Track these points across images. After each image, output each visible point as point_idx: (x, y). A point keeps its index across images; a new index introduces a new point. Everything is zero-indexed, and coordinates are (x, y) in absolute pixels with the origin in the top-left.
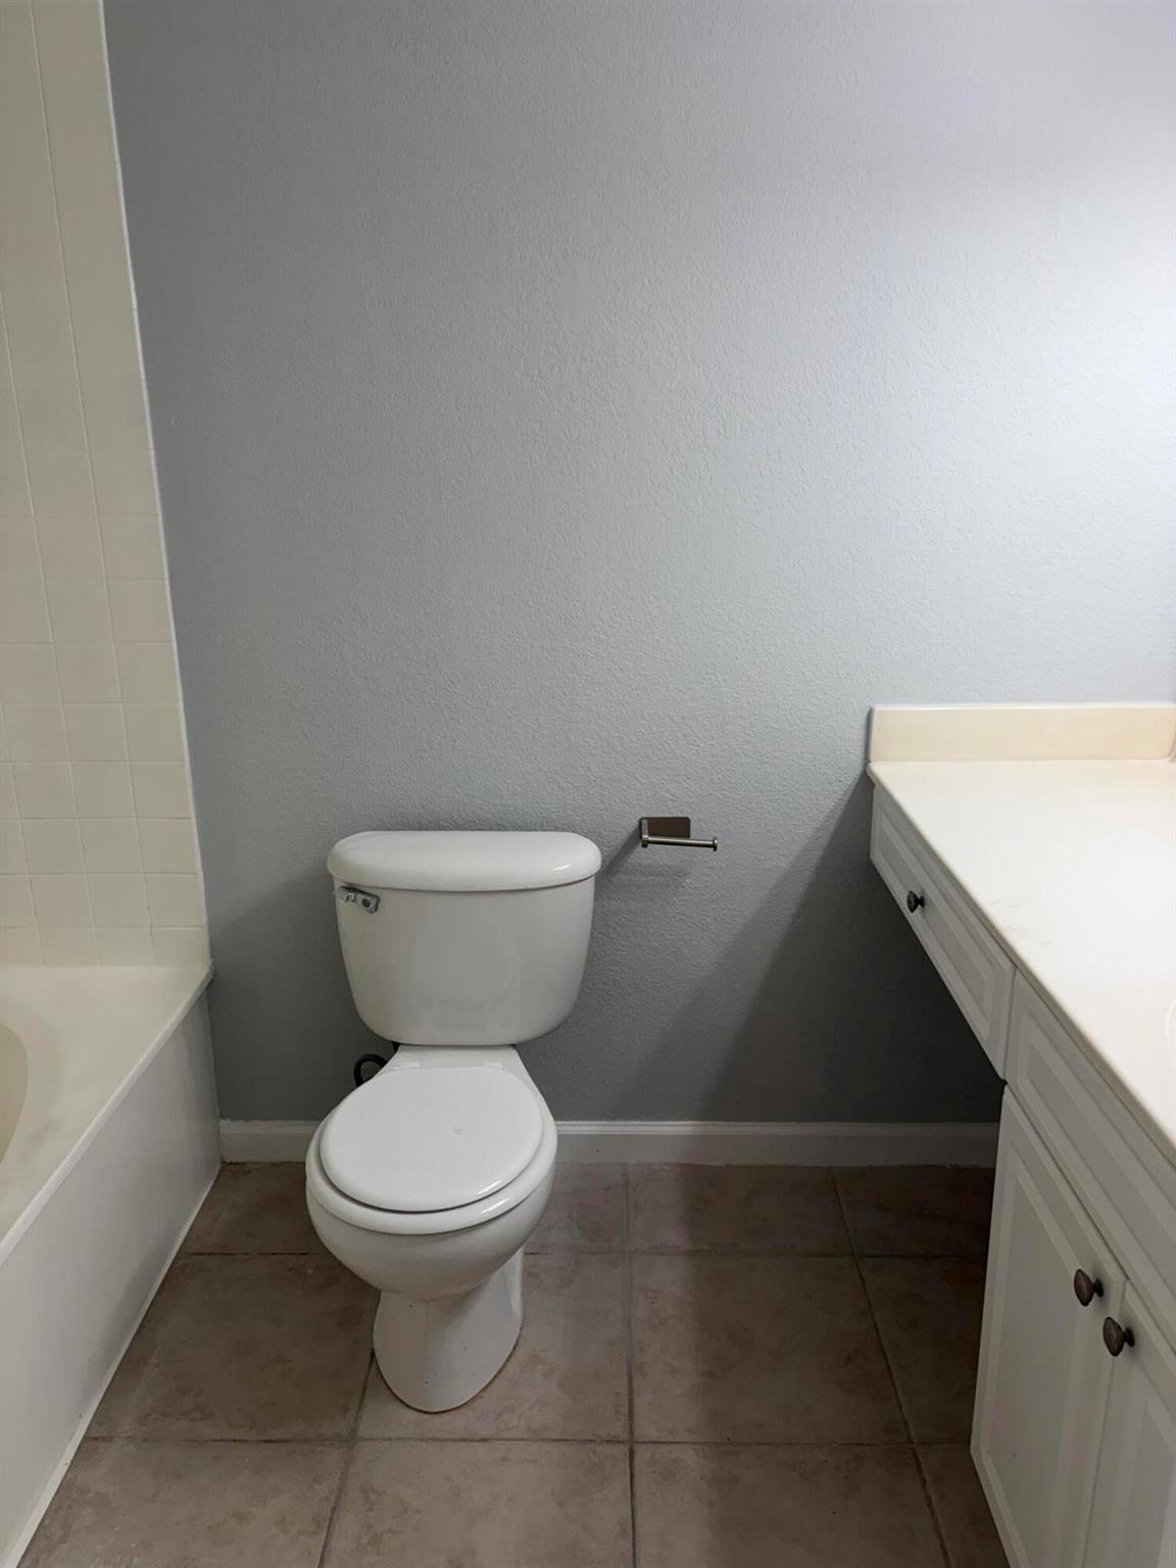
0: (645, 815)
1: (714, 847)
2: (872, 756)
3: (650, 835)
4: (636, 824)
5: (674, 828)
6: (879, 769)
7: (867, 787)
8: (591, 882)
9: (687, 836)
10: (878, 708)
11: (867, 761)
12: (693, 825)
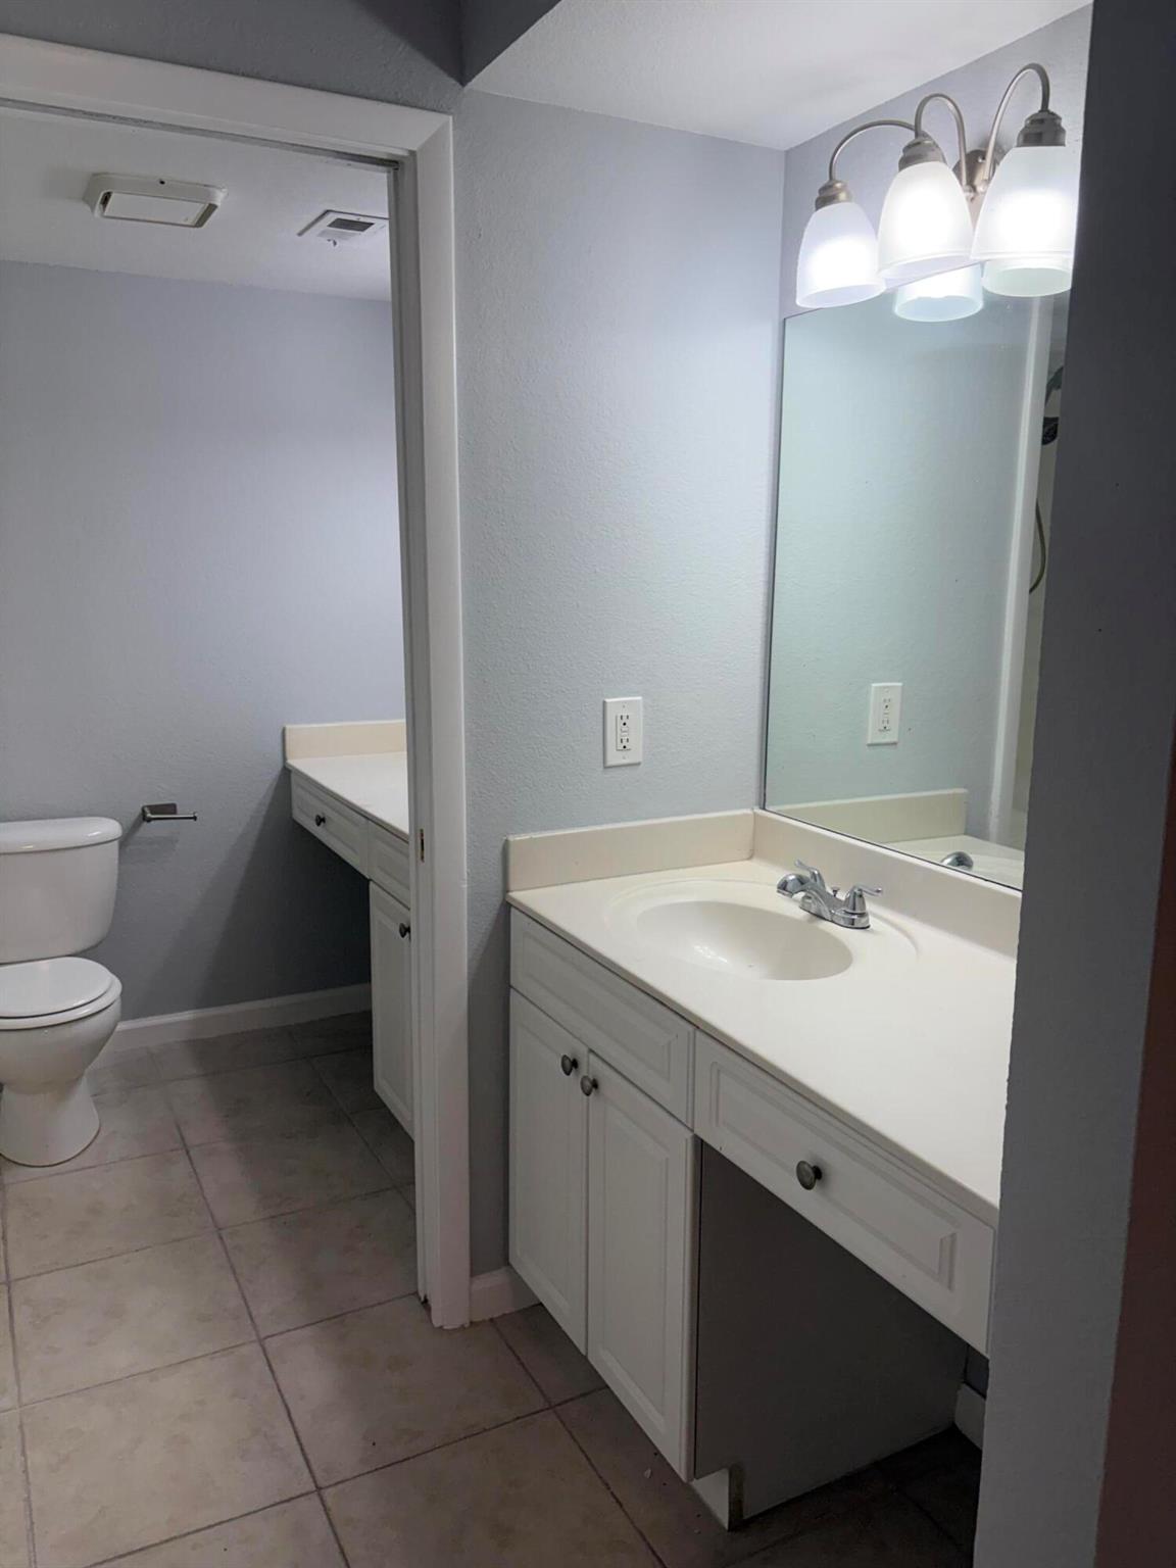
0: (146, 804)
1: (195, 818)
2: (288, 755)
3: (152, 814)
4: (140, 811)
5: (167, 810)
6: (293, 762)
7: (287, 773)
8: (116, 843)
9: (175, 813)
10: (288, 727)
11: (285, 758)
12: (178, 808)
